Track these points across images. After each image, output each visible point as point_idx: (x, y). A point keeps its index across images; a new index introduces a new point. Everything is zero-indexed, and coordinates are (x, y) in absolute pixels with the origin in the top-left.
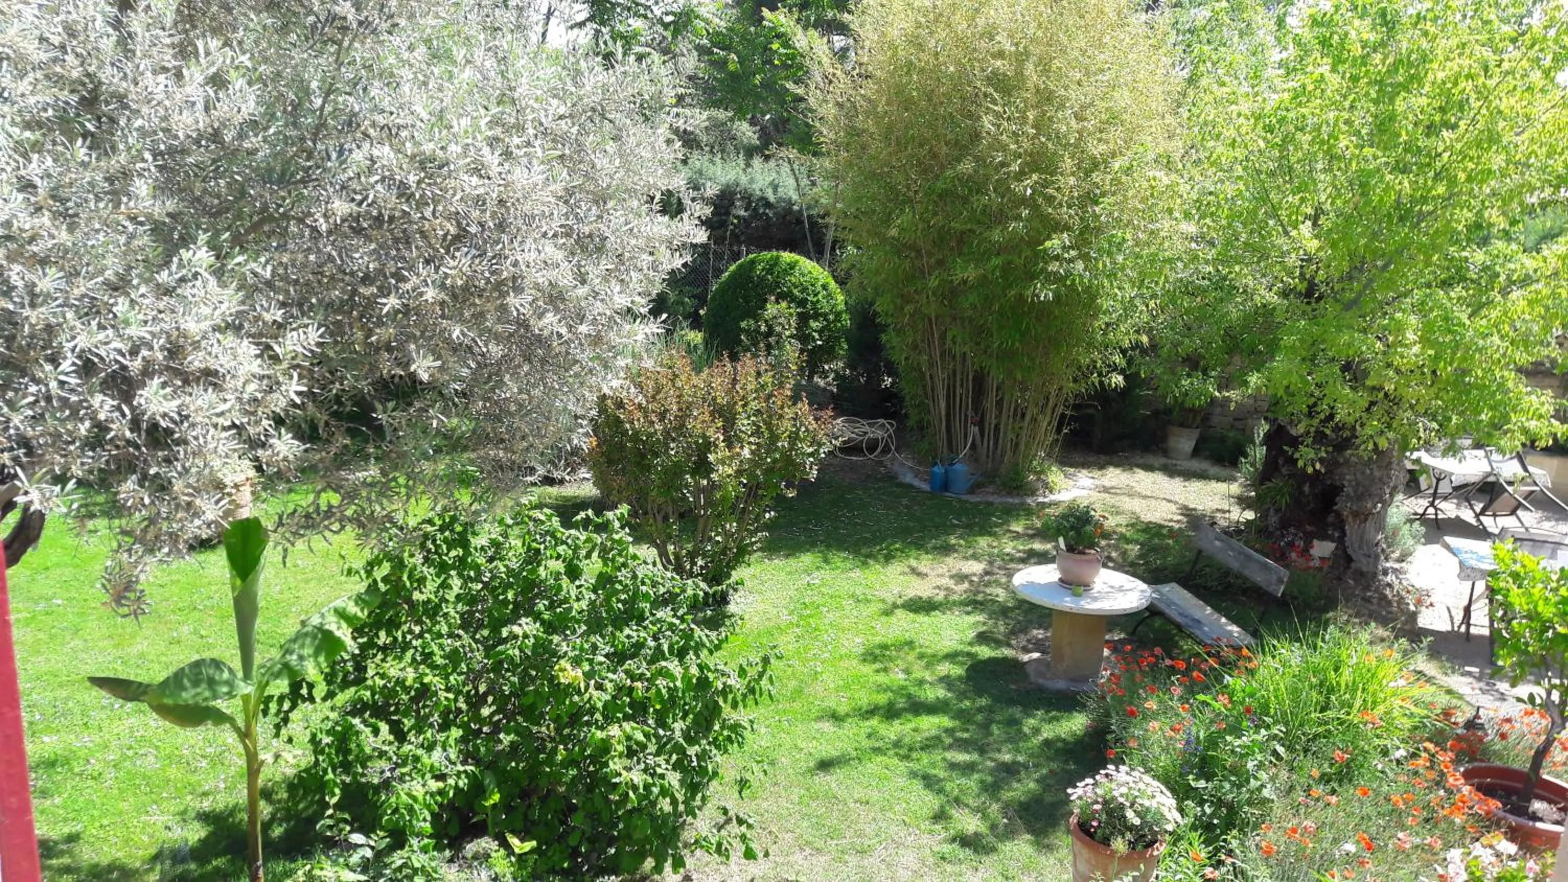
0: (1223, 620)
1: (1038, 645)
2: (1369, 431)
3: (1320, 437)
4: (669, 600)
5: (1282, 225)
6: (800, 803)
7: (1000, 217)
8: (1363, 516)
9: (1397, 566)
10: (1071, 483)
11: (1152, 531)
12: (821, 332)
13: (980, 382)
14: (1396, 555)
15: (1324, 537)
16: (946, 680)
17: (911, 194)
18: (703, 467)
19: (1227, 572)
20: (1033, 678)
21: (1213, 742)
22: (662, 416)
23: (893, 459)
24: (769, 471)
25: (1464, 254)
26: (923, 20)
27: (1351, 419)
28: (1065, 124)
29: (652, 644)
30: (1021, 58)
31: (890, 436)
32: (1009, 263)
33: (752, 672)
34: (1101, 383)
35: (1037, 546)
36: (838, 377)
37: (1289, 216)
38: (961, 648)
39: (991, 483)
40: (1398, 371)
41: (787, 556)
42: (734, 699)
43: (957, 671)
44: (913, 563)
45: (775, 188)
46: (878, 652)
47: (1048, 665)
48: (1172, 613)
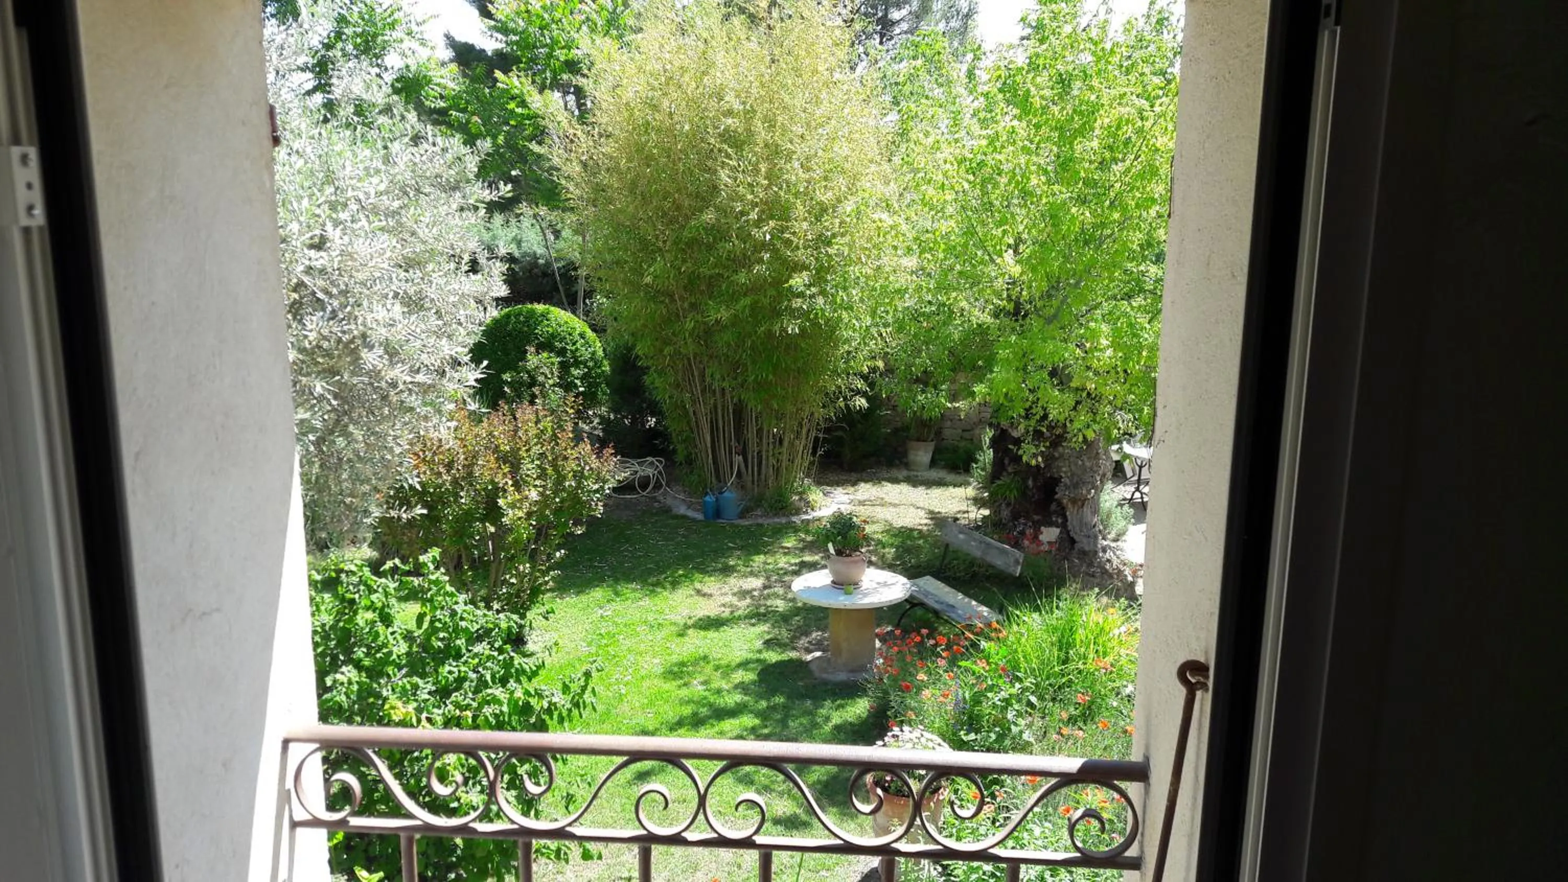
0: (974, 603)
1: (819, 646)
2: (1077, 425)
3: (1038, 435)
4: (482, 635)
5: (989, 255)
6: (623, 810)
7: (743, 261)
8: (1080, 502)
9: (1113, 544)
10: (829, 500)
11: (905, 534)
12: (583, 378)
13: (739, 412)
14: (1112, 535)
15: (1050, 524)
16: (742, 687)
17: (661, 244)
18: (493, 512)
19: (972, 563)
20: (817, 674)
21: (977, 700)
22: (449, 466)
23: (665, 494)
24: (558, 511)
25: (1142, 268)
26: (656, 83)
27: (1062, 418)
28: (794, 173)
29: (473, 676)
30: (750, 114)
31: (660, 473)
32: (756, 302)
33: (575, 688)
34: (847, 406)
35: (808, 558)
36: (604, 420)
37: (994, 246)
38: (751, 656)
39: (758, 506)
40: (1096, 373)
41: (578, 594)
42: (560, 715)
43: (750, 676)
44: (698, 585)
45: (519, 243)
46: (676, 669)
47: (829, 660)
48: (931, 602)
